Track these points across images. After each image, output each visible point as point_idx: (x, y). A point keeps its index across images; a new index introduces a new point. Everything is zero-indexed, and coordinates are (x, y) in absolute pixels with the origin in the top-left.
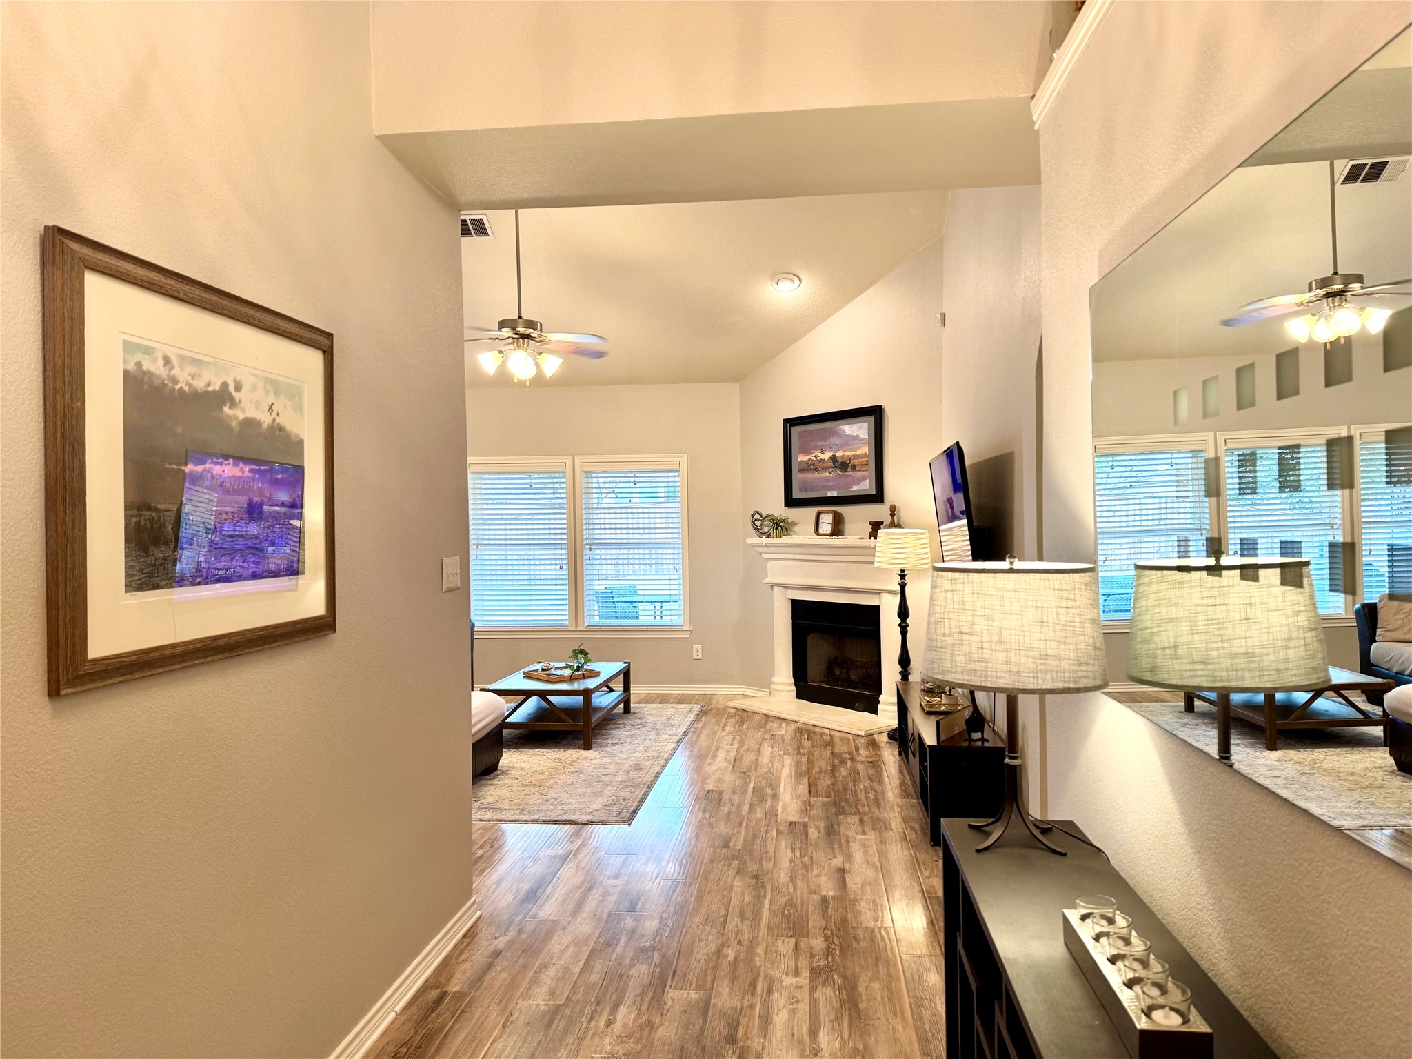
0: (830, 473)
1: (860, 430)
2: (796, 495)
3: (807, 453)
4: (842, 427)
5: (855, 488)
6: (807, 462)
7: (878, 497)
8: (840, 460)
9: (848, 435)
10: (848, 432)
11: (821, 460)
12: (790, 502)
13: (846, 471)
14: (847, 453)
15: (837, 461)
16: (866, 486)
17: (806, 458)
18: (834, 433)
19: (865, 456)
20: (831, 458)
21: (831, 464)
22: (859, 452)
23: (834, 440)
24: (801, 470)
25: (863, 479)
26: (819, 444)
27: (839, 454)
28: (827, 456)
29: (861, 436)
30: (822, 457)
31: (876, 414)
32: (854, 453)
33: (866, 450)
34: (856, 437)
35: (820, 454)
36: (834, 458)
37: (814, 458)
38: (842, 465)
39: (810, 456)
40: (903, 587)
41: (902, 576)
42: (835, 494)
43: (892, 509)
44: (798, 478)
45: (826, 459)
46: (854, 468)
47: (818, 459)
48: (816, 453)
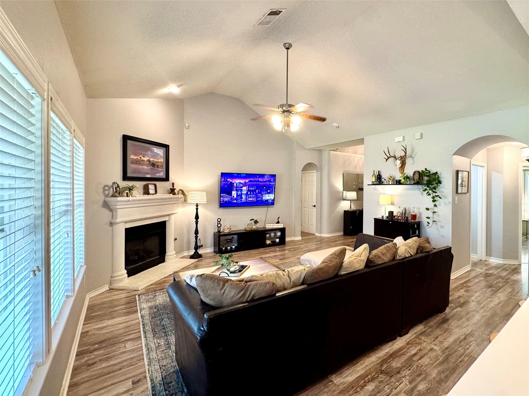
0: (148, 167)
1: (160, 152)
2: (129, 175)
3: (136, 155)
4: (153, 148)
5: (158, 175)
6: (135, 160)
7: (167, 179)
8: (152, 162)
9: (155, 152)
11: (143, 160)
12: (125, 177)
13: (154, 167)
14: (155, 160)
15: (150, 162)
16: (162, 174)
17: (135, 158)
18: (150, 150)
19: (161, 162)
20: (148, 160)
21: (148, 163)
22: (159, 161)
23: (149, 153)
24: (132, 163)
25: (162, 171)
26: (143, 152)
27: (151, 159)
28: (146, 159)
29: (161, 154)
30: (143, 159)
31: (166, 147)
32: (158, 160)
33: (162, 160)
34: (158, 154)
35: (142, 157)
36: (149, 161)
37: (139, 159)
38: (153, 165)
39: (138, 157)
40: (197, 209)
41: (197, 206)
42: (149, 176)
43: (173, 184)
44: (130, 167)
45: (146, 160)
46: (158, 166)
47: (141, 159)
48: (141, 156)
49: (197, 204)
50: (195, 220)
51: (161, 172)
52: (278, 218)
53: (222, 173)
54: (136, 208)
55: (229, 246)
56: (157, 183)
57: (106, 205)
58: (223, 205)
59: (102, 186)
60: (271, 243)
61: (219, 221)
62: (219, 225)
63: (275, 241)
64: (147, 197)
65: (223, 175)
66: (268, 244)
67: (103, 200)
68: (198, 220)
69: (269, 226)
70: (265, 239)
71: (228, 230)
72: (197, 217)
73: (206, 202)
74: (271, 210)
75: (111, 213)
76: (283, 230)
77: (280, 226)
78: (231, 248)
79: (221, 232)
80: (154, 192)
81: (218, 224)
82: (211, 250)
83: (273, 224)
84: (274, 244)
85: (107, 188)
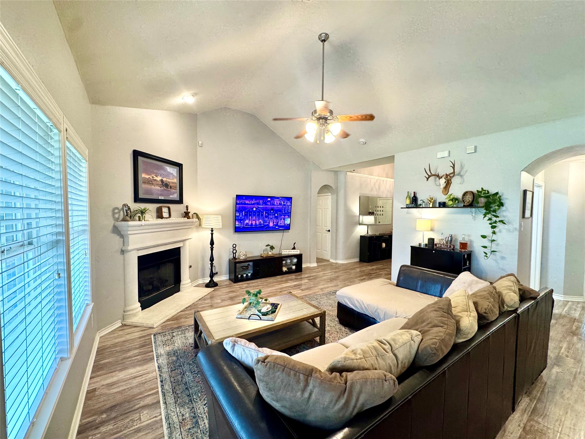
0: (161, 187)
1: (173, 171)
2: (141, 196)
3: (148, 174)
4: (166, 167)
5: (171, 196)
6: (148, 179)
7: (180, 201)
8: (165, 182)
10: (169, 170)
11: (155, 180)
12: (137, 199)
13: (168, 188)
14: (168, 180)
15: (163, 182)
16: (175, 196)
17: (147, 177)
18: (163, 169)
19: (175, 183)
20: (160, 180)
21: (160, 183)
22: (173, 181)
23: (162, 172)
24: (144, 183)
26: (155, 171)
27: (164, 179)
28: (159, 178)
29: (174, 174)
30: (155, 178)
31: (179, 166)
32: (171, 181)
33: (176, 180)
34: (172, 174)
35: (154, 177)
36: (162, 181)
37: (152, 178)
38: (166, 185)
39: (150, 176)
40: (212, 234)
41: (212, 231)
42: (163, 198)
43: (187, 207)
44: (142, 187)
45: (158, 180)
46: (171, 187)
47: (154, 178)
48: (153, 175)
49: (212, 229)
50: (210, 246)
51: (175, 194)
52: (295, 244)
53: (237, 195)
54: (149, 234)
55: (245, 274)
56: (170, 205)
57: (116, 230)
58: (237, 230)
59: (111, 209)
60: (287, 270)
61: (234, 247)
62: (235, 251)
63: (292, 268)
64: (160, 221)
65: (239, 197)
66: (284, 271)
67: (113, 224)
68: (213, 246)
69: (285, 252)
70: (281, 266)
71: (244, 257)
72: (212, 243)
73: (221, 227)
74: (287, 234)
75: (122, 239)
76: (299, 257)
77: (296, 252)
78: (247, 275)
79: (236, 259)
80: (168, 216)
81: (233, 250)
82: (226, 278)
83: (290, 250)
84: (290, 272)
85: (116, 211)
